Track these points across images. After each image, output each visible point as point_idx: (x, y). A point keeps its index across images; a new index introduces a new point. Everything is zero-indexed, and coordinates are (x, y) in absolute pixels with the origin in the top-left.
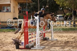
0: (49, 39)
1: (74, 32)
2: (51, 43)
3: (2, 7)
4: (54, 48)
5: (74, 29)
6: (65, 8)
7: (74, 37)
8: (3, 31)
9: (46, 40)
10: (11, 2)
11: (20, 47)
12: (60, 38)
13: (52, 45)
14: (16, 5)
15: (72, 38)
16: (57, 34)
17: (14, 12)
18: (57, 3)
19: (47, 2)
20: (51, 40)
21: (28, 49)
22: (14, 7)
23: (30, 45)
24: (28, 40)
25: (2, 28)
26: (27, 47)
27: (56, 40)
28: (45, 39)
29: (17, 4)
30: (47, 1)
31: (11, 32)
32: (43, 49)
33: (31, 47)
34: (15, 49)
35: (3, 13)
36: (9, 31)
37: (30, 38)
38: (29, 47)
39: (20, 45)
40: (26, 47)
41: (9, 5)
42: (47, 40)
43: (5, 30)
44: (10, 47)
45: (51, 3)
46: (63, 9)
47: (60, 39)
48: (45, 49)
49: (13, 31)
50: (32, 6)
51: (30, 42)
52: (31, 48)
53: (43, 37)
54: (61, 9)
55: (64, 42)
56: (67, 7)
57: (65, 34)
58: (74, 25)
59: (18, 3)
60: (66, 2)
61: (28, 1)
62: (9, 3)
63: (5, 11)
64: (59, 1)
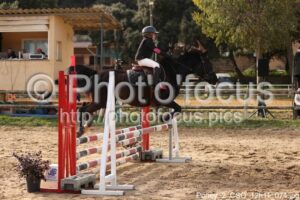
0: (161, 156)
1: (259, 134)
2: (163, 171)
3: (20, 43)
4: (168, 192)
5: (259, 122)
6: (239, 51)
7: (252, 152)
8: (17, 125)
9: (151, 161)
10: (48, 25)
11: (43, 185)
12: (202, 153)
13: (164, 181)
14: (68, 35)
15: (246, 153)
16: (196, 139)
17: (60, 60)
19: (178, 32)
20: (167, 160)
21: (71, 195)
22: (59, 43)
23: (81, 177)
24: (74, 159)
25: (17, 112)
26: (66, 185)
27: (188, 160)
28: (147, 158)
29: (72, 32)
30: (178, 27)
31: (45, 127)
32: (124, 194)
33: (83, 186)
34: (26, 192)
35: (23, 63)
36: (38, 125)
37: (84, 153)
38: (72, 185)
39: (43, 177)
40: (62, 185)
41: (43, 36)
42: (155, 161)
43: (24, 119)
44: (10, 184)
45: (193, 35)
46: (234, 53)
47: (200, 158)
48: (132, 195)
49: (50, 126)
50: (130, 44)
51: (83, 167)
52: (84, 191)
53: (139, 150)
54: (227, 54)
55: (209, 171)
56: (245, 50)
57: (224, 141)
58: (260, 110)
59: (74, 28)
61: (106, 24)
62: (43, 28)
63: (28, 55)
64: (211, 25)
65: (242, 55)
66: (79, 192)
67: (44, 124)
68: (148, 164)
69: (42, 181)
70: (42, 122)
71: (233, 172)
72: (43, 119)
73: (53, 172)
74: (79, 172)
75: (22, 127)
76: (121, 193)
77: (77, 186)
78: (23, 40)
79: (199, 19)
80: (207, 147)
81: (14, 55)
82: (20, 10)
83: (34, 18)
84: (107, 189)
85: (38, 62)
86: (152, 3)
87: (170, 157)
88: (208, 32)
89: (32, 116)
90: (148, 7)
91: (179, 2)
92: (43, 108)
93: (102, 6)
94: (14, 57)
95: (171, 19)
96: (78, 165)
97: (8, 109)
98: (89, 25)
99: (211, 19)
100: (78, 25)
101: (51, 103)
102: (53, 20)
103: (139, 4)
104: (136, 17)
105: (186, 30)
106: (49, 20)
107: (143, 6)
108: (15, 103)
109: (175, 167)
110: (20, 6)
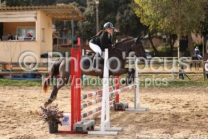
0: (127, 107)
1: (183, 91)
2: (134, 117)
4: (147, 132)
6: (155, 35)
7: (186, 103)
8: (16, 86)
9: (122, 110)
10: (36, 17)
11: (60, 128)
12: (153, 104)
14: (49, 24)
17: (43, 41)
18: (141, 21)
20: (133, 109)
21: (81, 135)
22: (43, 29)
23: (85, 123)
24: (80, 110)
25: (15, 77)
26: (77, 128)
27: (147, 110)
29: (51, 22)
31: (36, 87)
32: (118, 134)
33: (88, 129)
34: (48, 133)
35: (18, 43)
36: (31, 86)
37: (85, 106)
38: (82, 128)
39: (60, 123)
40: (74, 128)
41: (33, 25)
42: (124, 110)
43: (21, 82)
44: (33, 127)
47: (153, 108)
51: (85, 115)
52: (89, 132)
53: (114, 103)
56: (158, 34)
58: (181, 75)
60: (164, 21)
61: (75, 17)
62: (32, 20)
63: (22, 38)
64: (147, 17)
65: (157, 37)
66: (87, 133)
67: (35, 85)
68: (120, 112)
69: (59, 125)
70: (34, 83)
71: (183, 118)
72: (34, 81)
73: (66, 119)
74: (83, 119)
75: (20, 87)
76: (116, 133)
77: (85, 129)
78: (17, 27)
79: (139, 13)
80: (154, 100)
81: (12, 38)
82: (9, 7)
83: (26, 12)
84: (106, 131)
85: (29, 43)
86: (97, 2)
87: (135, 108)
88: (144, 21)
89: (26, 80)
90: (95, 5)
91: (115, 2)
92: (32, 74)
93: (63, 4)
94: (12, 39)
95: (109, 13)
96: (82, 114)
97: (8, 75)
98: (63, 17)
99: (148, 13)
100: (55, 17)
101: (37, 70)
102: (39, 14)
103: (88, 3)
104: (86, 12)
105: (120, 21)
106: (36, 14)
107: (91, 5)
108: (13, 71)
109: (141, 114)
110: (7, 5)
